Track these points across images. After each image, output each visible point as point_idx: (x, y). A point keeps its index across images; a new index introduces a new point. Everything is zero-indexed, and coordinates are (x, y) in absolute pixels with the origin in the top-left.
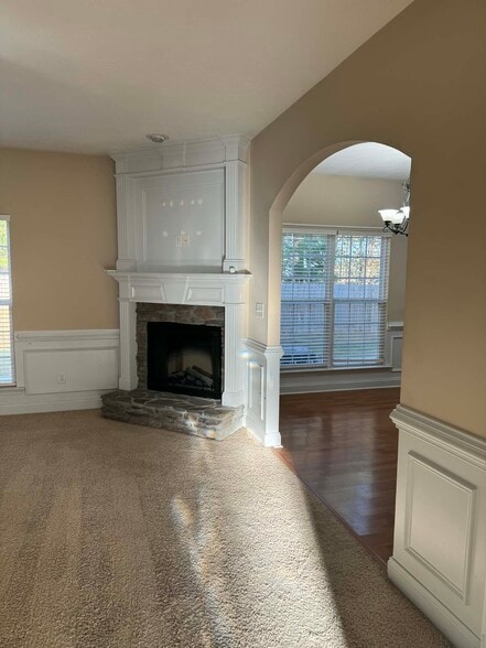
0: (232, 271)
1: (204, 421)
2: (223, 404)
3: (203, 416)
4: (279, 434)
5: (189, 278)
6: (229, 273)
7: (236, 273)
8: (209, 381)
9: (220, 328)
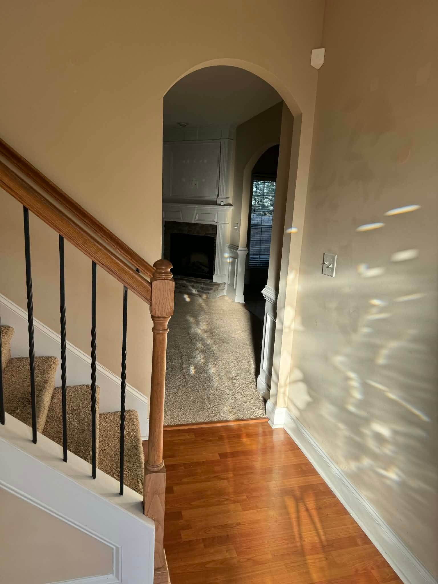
0: (222, 204)
1: (202, 288)
2: (213, 281)
3: (202, 286)
4: (243, 296)
5: (197, 207)
6: (220, 205)
7: (224, 205)
8: (206, 269)
9: (214, 238)
